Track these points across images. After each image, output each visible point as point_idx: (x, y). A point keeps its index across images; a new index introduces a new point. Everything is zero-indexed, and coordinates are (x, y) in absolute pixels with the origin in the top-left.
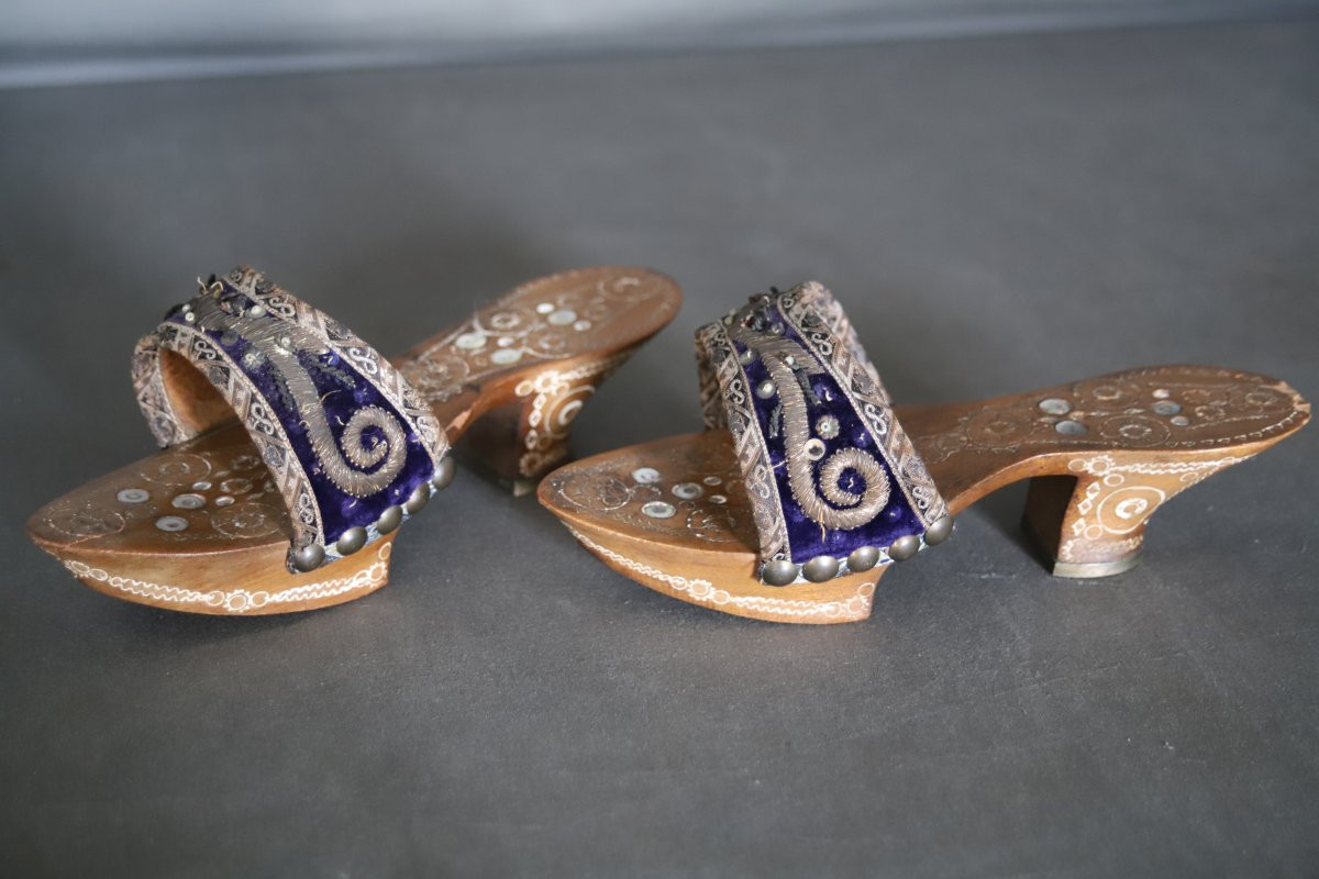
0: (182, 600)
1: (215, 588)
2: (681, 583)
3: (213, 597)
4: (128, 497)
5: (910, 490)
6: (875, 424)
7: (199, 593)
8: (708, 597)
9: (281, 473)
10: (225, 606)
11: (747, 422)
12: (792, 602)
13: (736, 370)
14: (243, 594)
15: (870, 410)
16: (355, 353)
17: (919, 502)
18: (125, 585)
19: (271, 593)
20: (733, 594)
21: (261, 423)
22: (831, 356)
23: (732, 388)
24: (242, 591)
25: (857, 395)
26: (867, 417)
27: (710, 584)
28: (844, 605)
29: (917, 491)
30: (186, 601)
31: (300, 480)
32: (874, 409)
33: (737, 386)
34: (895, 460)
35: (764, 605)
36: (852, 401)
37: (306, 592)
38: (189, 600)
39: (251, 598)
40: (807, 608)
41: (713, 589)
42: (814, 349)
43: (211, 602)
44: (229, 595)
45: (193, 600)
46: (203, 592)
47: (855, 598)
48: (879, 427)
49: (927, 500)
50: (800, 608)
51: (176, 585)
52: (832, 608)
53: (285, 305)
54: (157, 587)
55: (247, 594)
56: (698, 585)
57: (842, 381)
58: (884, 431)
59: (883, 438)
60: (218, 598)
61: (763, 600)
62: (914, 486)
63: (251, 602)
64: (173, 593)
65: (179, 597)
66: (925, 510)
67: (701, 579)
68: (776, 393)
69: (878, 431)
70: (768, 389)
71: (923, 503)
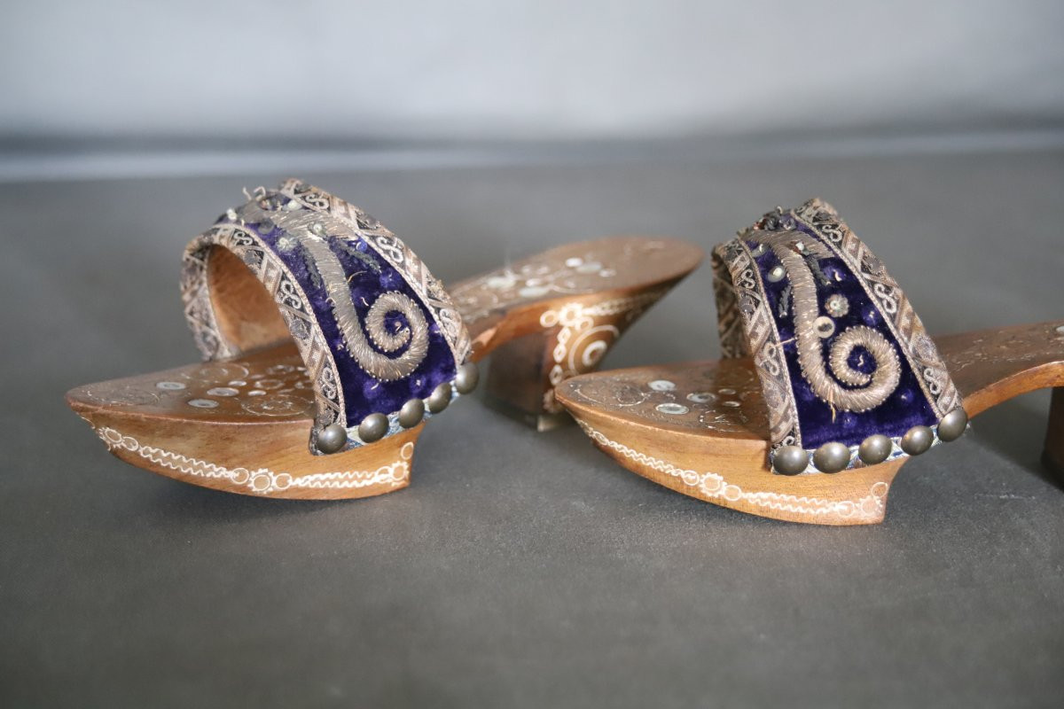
0: (208, 475)
1: (241, 464)
2: (694, 477)
3: (237, 475)
4: (165, 386)
5: (922, 370)
6: (885, 303)
7: (224, 469)
8: (720, 493)
9: (306, 345)
10: (249, 486)
11: (757, 303)
12: (805, 499)
13: (748, 263)
14: (266, 474)
15: (880, 289)
16: (382, 242)
17: (931, 386)
18: (155, 456)
19: (294, 477)
20: (745, 489)
21: (289, 298)
22: (840, 242)
23: (744, 276)
24: (266, 470)
25: (867, 276)
26: (877, 297)
27: (721, 478)
28: (857, 505)
29: (929, 373)
30: (211, 477)
31: (324, 354)
32: (883, 289)
33: (748, 275)
34: (906, 339)
35: (776, 501)
36: (861, 281)
37: (328, 479)
38: (215, 476)
39: (275, 479)
40: (820, 506)
41: (725, 483)
42: (825, 238)
43: (237, 479)
44: (253, 474)
45: (219, 476)
46: (229, 468)
47: (869, 497)
48: (889, 305)
49: (940, 385)
50: (813, 506)
51: (202, 458)
52: (845, 508)
53: (320, 200)
54: (184, 459)
55: (271, 474)
56: (710, 480)
57: (852, 263)
58: (894, 310)
59: (893, 317)
60: (242, 476)
61: (774, 496)
62: (925, 368)
63: (274, 483)
64: (200, 467)
65: (206, 471)
66: (937, 396)
67: (713, 473)
68: (786, 277)
69: (888, 310)
70: (778, 273)
71: (935, 388)
